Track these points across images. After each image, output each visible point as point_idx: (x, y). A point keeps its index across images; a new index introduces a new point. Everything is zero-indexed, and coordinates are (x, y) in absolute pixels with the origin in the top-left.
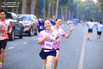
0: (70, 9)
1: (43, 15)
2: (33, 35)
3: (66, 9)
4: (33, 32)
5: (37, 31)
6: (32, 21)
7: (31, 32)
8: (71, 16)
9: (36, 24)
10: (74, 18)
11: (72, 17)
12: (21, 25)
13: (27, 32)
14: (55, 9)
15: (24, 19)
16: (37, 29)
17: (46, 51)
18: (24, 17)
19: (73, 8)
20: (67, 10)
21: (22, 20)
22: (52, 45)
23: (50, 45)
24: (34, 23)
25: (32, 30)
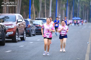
0: (68, 4)
1: (32, 13)
2: (19, 41)
3: (62, 5)
4: (18, 37)
5: (25, 35)
6: (18, 22)
7: (17, 36)
8: (70, 14)
9: (22, 26)
10: (74, 17)
11: (72, 15)
12: (3, 28)
13: (10, 37)
14: (48, 5)
15: (6, 20)
16: (25, 32)
17: (62, 35)
18: (6, 17)
19: (73, 3)
20: (64, 6)
21: (3, 22)
22: (65, 32)
23: (64, 32)
24: (19, 25)
25: (17, 34)
